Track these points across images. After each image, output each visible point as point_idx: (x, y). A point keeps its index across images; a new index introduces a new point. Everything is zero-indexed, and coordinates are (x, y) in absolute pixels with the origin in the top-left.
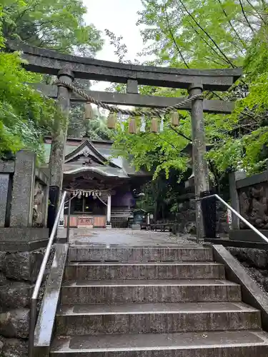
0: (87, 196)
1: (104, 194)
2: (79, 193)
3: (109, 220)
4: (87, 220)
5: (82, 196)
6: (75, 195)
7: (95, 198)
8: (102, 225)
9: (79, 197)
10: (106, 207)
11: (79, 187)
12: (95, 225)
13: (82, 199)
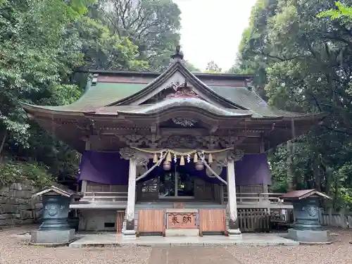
0: (182, 163)
1: (219, 158)
2: (165, 157)
3: (234, 216)
4: (187, 218)
5: (172, 163)
6: (157, 162)
7: (200, 167)
8: (220, 228)
9: (167, 166)
10: (226, 187)
11: (165, 145)
12: (205, 229)
13: (172, 170)
